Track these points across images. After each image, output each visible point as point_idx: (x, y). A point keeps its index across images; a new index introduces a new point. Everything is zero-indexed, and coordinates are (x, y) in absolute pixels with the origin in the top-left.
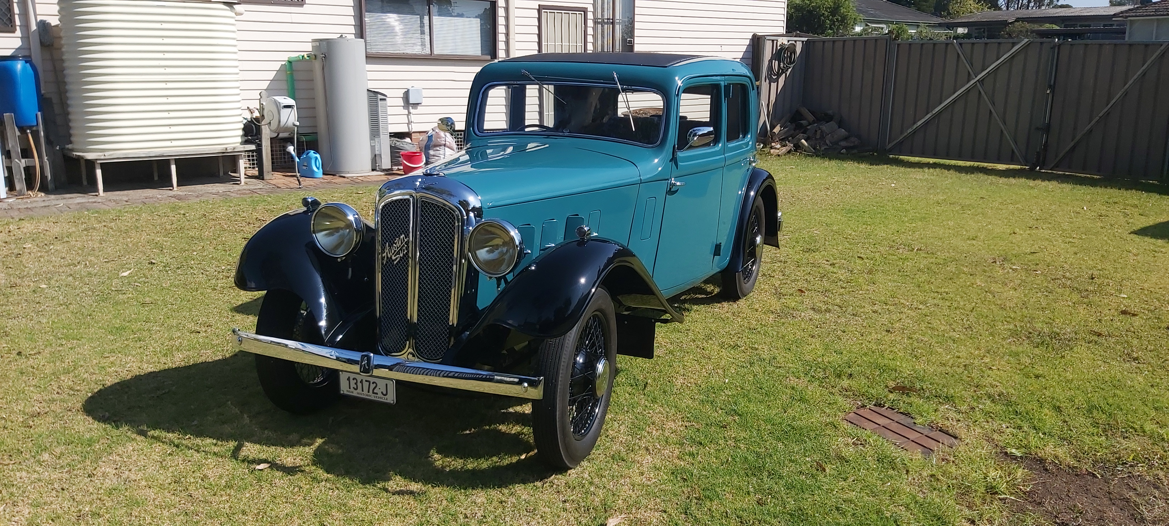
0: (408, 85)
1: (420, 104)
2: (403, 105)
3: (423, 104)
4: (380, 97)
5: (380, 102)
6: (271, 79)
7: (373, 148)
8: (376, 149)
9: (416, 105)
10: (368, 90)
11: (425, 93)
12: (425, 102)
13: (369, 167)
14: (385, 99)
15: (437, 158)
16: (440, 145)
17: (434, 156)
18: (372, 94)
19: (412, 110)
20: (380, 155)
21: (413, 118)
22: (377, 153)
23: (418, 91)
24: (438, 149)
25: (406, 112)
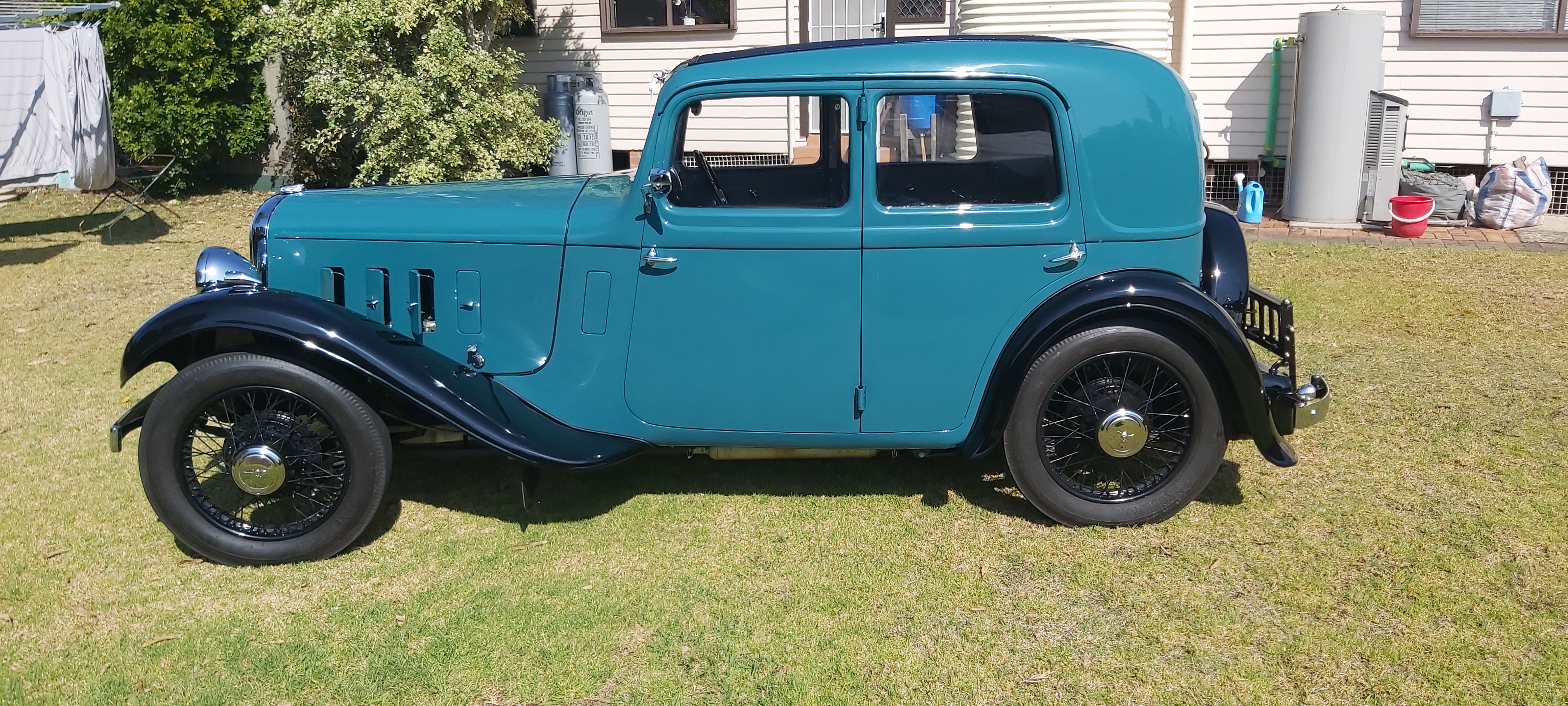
0: (1495, 85)
1: (1516, 117)
2: (1480, 118)
3: (1519, 119)
4: (1388, 103)
5: (1386, 113)
6: (1247, 75)
7: (1364, 185)
8: (1369, 188)
9: (1506, 120)
10: (1372, 92)
11: (1527, 99)
12: (1523, 114)
13: (1354, 215)
14: (1398, 108)
15: (1493, 212)
16: (1507, 191)
17: (1490, 208)
18: (1377, 99)
19: (1495, 127)
20: (1373, 198)
21: (1495, 141)
22: (1369, 194)
23: (1513, 96)
24: (1501, 197)
25: (1485, 130)
